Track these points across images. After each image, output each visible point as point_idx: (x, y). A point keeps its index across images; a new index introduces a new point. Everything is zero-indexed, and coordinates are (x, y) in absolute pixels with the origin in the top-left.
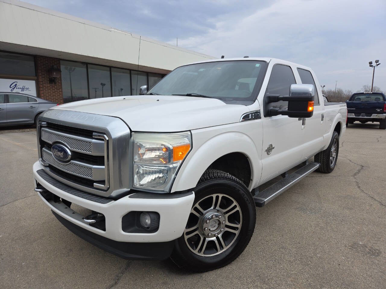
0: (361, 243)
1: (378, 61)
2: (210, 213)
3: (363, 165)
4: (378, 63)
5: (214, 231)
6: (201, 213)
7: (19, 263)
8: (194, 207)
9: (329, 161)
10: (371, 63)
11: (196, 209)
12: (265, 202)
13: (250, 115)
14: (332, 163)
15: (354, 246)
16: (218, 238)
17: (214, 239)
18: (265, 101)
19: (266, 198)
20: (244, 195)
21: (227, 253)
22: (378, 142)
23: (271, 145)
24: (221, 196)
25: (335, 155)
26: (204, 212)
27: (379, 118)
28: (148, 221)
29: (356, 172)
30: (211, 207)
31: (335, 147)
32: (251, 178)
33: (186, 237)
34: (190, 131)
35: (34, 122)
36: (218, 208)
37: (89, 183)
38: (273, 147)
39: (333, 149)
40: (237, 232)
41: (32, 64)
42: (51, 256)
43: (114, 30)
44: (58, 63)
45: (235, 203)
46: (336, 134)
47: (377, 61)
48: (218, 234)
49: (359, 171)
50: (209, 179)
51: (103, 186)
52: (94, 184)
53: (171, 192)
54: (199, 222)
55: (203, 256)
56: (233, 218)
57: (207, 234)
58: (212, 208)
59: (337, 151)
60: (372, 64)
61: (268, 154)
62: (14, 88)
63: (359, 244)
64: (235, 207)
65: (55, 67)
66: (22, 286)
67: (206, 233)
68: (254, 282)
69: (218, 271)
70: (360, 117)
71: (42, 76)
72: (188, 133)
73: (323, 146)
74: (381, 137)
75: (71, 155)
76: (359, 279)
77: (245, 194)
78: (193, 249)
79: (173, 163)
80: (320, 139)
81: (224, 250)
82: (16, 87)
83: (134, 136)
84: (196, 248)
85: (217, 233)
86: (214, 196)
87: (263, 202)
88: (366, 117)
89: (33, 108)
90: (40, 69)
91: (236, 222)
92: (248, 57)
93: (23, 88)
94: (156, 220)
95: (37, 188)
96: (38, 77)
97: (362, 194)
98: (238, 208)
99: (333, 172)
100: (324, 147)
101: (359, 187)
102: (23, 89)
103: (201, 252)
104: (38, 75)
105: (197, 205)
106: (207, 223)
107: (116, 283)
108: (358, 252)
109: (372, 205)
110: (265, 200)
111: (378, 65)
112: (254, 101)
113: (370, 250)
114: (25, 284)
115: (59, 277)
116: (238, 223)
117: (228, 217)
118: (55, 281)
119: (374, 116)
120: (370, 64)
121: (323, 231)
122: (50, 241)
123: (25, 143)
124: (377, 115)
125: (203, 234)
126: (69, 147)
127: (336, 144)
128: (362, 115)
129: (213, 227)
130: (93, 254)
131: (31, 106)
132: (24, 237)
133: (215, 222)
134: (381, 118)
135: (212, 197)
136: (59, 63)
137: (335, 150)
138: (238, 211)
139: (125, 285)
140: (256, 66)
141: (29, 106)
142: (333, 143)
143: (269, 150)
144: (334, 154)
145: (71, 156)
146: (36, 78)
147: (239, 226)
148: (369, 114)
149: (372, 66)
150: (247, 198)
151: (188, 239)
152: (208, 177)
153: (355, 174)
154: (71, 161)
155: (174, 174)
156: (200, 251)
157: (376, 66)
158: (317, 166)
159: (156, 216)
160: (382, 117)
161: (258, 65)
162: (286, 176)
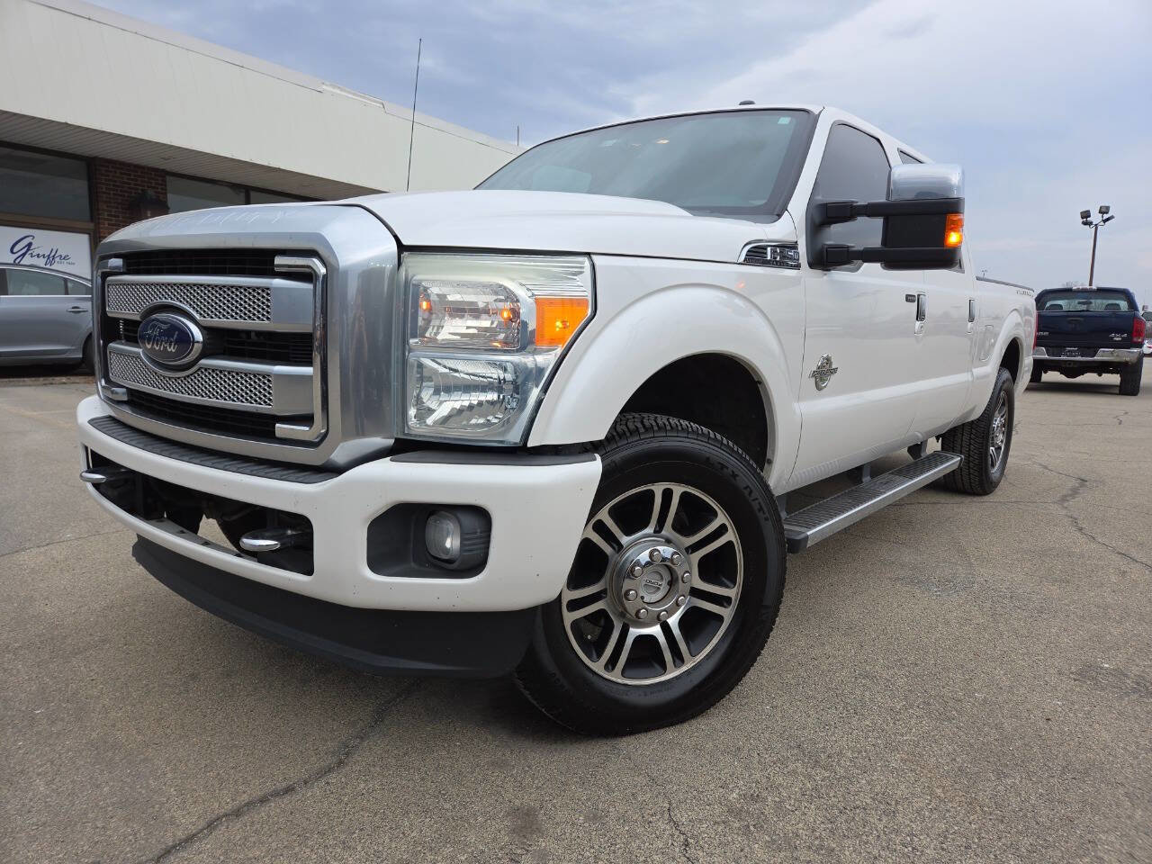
0: (1107, 666)
1: (1108, 208)
2: (642, 548)
3: (1083, 477)
4: (1106, 216)
5: (657, 604)
6: (615, 545)
7: (23, 709)
8: (593, 521)
9: (986, 456)
10: (1086, 215)
11: (600, 528)
12: (807, 538)
13: (769, 249)
14: (993, 465)
15: (1087, 673)
16: (666, 628)
17: (656, 630)
18: (812, 219)
19: (810, 529)
20: (751, 492)
21: (697, 678)
22: (1120, 424)
23: (828, 360)
24: (678, 490)
25: (1002, 442)
26: (625, 540)
27: (1117, 360)
28: (452, 543)
29: (1065, 492)
30: (646, 526)
31: (1002, 417)
32: (768, 456)
33: (569, 617)
34: (588, 254)
35: (81, 356)
36: (667, 531)
37: (260, 426)
38: (833, 367)
39: (998, 421)
40: (727, 613)
41: (81, 186)
42: (128, 693)
43: (332, 90)
44: (162, 185)
45: (722, 518)
46: (1006, 374)
47: (1103, 211)
48: (670, 613)
49: (1075, 492)
50: (643, 433)
51: (307, 429)
52: (277, 425)
53: (530, 444)
54: (608, 574)
55: (620, 681)
56: (716, 567)
57: (636, 609)
58: (649, 530)
59: (1009, 426)
60: (1089, 216)
61: (819, 388)
62: (24, 255)
63: (1102, 668)
64: (722, 530)
65: (151, 192)
66: (31, 769)
67: (631, 606)
68: (783, 762)
69: (669, 734)
70: (1063, 358)
71: (111, 220)
72: (583, 263)
73: (969, 408)
74: (1126, 413)
75: (203, 342)
76: (1115, 757)
77: (752, 488)
78: (590, 657)
79: (535, 352)
80: (963, 377)
81: (684, 668)
82: (30, 252)
83: (410, 264)
84: (599, 655)
85: (665, 610)
86: (658, 489)
87: (802, 536)
88: (1079, 358)
89: (79, 312)
90: (105, 199)
91: (724, 579)
92: (751, 103)
93: (53, 254)
94: (478, 534)
95: (89, 471)
96: (99, 223)
97: (1093, 546)
98: (731, 536)
99: (998, 491)
100: (973, 409)
101: (1081, 529)
102: (51, 258)
103: (613, 669)
104: (99, 219)
105: (604, 515)
106: (630, 597)
107: (340, 763)
108: (1103, 689)
109: (1125, 572)
110: (809, 533)
111: (1108, 219)
112: (779, 216)
113: (1138, 684)
114: (41, 766)
115: (155, 746)
116: (728, 583)
117: (700, 560)
118: (142, 756)
119: (1104, 355)
120: (1082, 218)
121: (986, 636)
122: (128, 654)
123: (53, 412)
124: (1112, 353)
125: (623, 614)
126: (197, 316)
127: (1006, 409)
128: (1069, 351)
129: (654, 593)
130: (264, 686)
131: (73, 308)
132: (42, 642)
133: (658, 577)
134: (1124, 359)
135: (651, 494)
136: (164, 184)
137: (1004, 426)
138: (730, 544)
139: (372, 769)
140: (780, 122)
141: (69, 306)
142: (997, 402)
143: (823, 373)
144: (1001, 437)
145: (200, 345)
146: (91, 226)
147: (733, 593)
148: (1089, 348)
149: (1089, 224)
150: (759, 503)
151: (575, 624)
152: (639, 425)
153: (1064, 499)
154: (203, 362)
155: (537, 386)
156: (610, 667)
157: (1102, 223)
158: (954, 462)
159: (477, 518)
160: (1128, 359)
161: (784, 120)
162: (864, 480)
